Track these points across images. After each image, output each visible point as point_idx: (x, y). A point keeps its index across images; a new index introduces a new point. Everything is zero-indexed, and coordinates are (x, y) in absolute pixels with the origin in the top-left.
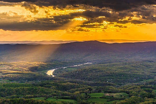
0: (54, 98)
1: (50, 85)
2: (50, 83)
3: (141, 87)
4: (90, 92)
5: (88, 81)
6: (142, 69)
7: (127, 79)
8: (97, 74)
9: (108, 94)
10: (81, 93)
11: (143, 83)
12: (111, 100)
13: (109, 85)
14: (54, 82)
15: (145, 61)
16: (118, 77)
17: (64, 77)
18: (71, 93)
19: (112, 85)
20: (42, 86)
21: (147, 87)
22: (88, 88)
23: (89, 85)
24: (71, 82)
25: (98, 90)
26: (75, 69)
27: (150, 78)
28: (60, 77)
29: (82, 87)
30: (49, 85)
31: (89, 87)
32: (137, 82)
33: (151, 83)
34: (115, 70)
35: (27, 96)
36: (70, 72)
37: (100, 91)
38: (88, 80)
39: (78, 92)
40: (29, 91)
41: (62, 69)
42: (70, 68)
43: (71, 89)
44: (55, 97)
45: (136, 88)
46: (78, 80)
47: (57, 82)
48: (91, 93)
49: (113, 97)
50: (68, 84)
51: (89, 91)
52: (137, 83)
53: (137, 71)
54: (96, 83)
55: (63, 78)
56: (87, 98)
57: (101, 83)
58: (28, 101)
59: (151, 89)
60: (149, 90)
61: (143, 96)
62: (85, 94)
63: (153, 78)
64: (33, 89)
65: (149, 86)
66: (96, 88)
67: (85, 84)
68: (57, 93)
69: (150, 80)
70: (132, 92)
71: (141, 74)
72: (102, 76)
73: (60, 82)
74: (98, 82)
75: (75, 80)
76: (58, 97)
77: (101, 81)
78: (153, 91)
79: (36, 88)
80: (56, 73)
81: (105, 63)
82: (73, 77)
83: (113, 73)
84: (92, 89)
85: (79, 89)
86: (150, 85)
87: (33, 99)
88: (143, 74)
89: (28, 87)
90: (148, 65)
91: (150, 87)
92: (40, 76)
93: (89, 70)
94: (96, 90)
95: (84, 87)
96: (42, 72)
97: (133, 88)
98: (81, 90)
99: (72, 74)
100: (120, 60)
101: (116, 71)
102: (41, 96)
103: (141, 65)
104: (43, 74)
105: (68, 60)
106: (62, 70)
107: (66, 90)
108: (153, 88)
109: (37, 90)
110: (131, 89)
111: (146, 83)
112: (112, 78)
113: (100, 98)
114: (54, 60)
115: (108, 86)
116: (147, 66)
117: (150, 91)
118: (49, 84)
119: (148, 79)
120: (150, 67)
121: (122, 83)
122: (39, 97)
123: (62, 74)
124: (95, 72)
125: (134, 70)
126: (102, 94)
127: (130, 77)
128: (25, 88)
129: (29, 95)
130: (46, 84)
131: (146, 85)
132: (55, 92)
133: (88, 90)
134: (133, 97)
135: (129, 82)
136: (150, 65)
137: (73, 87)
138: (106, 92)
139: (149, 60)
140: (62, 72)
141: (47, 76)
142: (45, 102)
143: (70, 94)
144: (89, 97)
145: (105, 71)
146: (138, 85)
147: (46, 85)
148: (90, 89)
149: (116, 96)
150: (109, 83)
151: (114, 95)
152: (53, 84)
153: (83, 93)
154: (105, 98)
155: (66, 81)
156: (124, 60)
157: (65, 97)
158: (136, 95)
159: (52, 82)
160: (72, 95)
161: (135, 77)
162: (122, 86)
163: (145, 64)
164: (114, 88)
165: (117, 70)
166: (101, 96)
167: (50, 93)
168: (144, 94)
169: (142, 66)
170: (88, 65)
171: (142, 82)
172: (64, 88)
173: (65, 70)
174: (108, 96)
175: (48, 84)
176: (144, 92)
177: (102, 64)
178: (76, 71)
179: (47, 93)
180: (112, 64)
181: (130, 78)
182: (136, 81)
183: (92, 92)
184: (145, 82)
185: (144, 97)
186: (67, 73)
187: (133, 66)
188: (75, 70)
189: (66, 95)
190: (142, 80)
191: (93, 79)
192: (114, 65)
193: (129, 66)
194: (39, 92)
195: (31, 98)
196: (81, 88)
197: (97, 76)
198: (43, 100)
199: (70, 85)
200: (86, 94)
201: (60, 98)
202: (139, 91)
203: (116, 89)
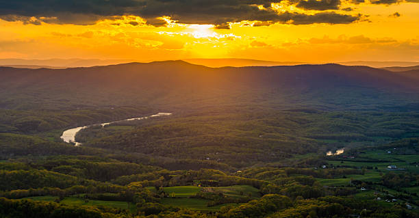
0: (78, 197)
1: (70, 166)
2: (69, 161)
3: (289, 173)
4: (166, 183)
5: (161, 157)
6: (289, 130)
7: (255, 152)
8: (182, 141)
9: (209, 189)
10: (144, 186)
11: (292, 162)
12: (218, 204)
13: (212, 166)
14: (79, 158)
15: (296, 111)
16: (234, 148)
17: (103, 147)
18: (120, 184)
19: (219, 167)
20: (49, 168)
21: (303, 173)
22: (162, 174)
23: (163, 167)
24: (119, 159)
25: (186, 179)
26: (130, 128)
27: (308, 151)
28: (92, 146)
29: (147, 172)
30: (67, 166)
31: (165, 171)
32: (277, 160)
33: (310, 163)
34: (227, 132)
35: (13, 191)
36: (119, 135)
37: (190, 182)
38: (161, 155)
39: (138, 184)
40: (18, 181)
41: (97, 128)
42: (116, 125)
43: (120, 177)
44: (81, 195)
45: (277, 174)
46: (138, 155)
47: (85, 158)
48: (167, 186)
49: (221, 194)
50: (114, 165)
51: (163, 181)
52: (278, 163)
53: (278, 135)
54: (181, 163)
55: (100, 149)
56: (159, 197)
57: (193, 161)
58: (17, 204)
59: (310, 177)
60: (306, 180)
61: (293, 194)
62: (153, 188)
63: (315, 152)
64: (27, 174)
65: (307, 169)
66: (180, 173)
67: (155, 164)
68: (86, 185)
69: (309, 157)
70: (267, 184)
71: (286, 141)
72: (196, 146)
73: (95, 159)
74: (186, 160)
75: (130, 154)
76: (89, 195)
77: (193, 157)
78: (315, 182)
79: (35, 174)
80: (83, 138)
81: (202, 115)
82: (125, 148)
83: (222, 138)
84: (171, 177)
85: (140, 175)
86: (308, 167)
87: (29, 200)
88: (293, 141)
89: (16, 171)
90: (304, 120)
91: (308, 173)
92: (44, 144)
93: (163, 129)
94: (181, 178)
95: (151, 171)
96: (49, 134)
97: (270, 175)
98: (145, 178)
99: (123, 141)
100: (237, 108)
101: (229, 135)
102: (49, 193)
103: (287, 119)
104: (52, 140)
105: (114, 106)
106: (98, 130)
107: (108, 180)
108: (317, 176)
109: (37, 177)
110: (264, 177)
111: (299, 163)
112: (220, 149)
113: (192, 197)
114: (79, 106)
115: (210, 170)
116: (301, 123)
117: (310, 183)
118: (68, 164)
119: (304, 153)
120: (309, 126)
121: (242, 162)
122: (42, 195)
123: (100, 139)
124: (178, 136)
125: (271, 132)
126: (195, 189)
127: (262, 149)
128: (8, 172)
129: (18, 191)
130: (60, 163)
131: (299, 167)
132: (82, 183)
133: (162, 178)
134: (269, 195)
135: (259, 160)
136: (309, 119)
137: (126, 171)
138: (204, 184)
139: (305, 108)
140: (97, 135)
141: (61, 144)
142: (58, 208)
143: (119, 188)
144: (165, 197)
145: (201, 134)
146: (280, 167)
147: (59, 165)
148: (168, 177)
149: (229, 193)
150: (211, 162)
151: (224, 190)
152: (77, 163)
153: (151, 185)
154: (204, 198)
155: (110, 157)
156: (247, 107)
157: (104, 194)
158: (277, 191)
159: (74, 158)
160: (125, 190)
161: (273, 147)
162: (243, 169)
163: (295, 117)
164: (225, 175)
165: (230, 132)
166: (192, 194)
167: (69, 185)
168: (294, 190)
169: (290, 122)
170: (162, 119)
171: (291, 160)
172: (104, 175)
173: (107, 131)
174: (209, 194)
175: (64, 163)
176: (296, 184)
177: (194, 118)
178: (133, 134)
179: (62, 187)
180: (218, 117)
181: (261, 151)
182: (276, 157)
183: (170, 183)
184: (298, 159)
185: (296, 195)
186: (111, 136)
187: (267, 123)
188: (128, 130)
189: (109, 190)
190: (290, 156)
191: (174, 153)
192: (223, 119)
193: (259, 121)
194: (42, 184)
195: (24, 197)
196: (144, 175)
197: (183, 144)
198: (53, 203)
199: (117, 166)
200: (158, 188)
201: (95, 199)
202: (283, 183)
203: (229, 176)
